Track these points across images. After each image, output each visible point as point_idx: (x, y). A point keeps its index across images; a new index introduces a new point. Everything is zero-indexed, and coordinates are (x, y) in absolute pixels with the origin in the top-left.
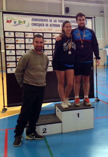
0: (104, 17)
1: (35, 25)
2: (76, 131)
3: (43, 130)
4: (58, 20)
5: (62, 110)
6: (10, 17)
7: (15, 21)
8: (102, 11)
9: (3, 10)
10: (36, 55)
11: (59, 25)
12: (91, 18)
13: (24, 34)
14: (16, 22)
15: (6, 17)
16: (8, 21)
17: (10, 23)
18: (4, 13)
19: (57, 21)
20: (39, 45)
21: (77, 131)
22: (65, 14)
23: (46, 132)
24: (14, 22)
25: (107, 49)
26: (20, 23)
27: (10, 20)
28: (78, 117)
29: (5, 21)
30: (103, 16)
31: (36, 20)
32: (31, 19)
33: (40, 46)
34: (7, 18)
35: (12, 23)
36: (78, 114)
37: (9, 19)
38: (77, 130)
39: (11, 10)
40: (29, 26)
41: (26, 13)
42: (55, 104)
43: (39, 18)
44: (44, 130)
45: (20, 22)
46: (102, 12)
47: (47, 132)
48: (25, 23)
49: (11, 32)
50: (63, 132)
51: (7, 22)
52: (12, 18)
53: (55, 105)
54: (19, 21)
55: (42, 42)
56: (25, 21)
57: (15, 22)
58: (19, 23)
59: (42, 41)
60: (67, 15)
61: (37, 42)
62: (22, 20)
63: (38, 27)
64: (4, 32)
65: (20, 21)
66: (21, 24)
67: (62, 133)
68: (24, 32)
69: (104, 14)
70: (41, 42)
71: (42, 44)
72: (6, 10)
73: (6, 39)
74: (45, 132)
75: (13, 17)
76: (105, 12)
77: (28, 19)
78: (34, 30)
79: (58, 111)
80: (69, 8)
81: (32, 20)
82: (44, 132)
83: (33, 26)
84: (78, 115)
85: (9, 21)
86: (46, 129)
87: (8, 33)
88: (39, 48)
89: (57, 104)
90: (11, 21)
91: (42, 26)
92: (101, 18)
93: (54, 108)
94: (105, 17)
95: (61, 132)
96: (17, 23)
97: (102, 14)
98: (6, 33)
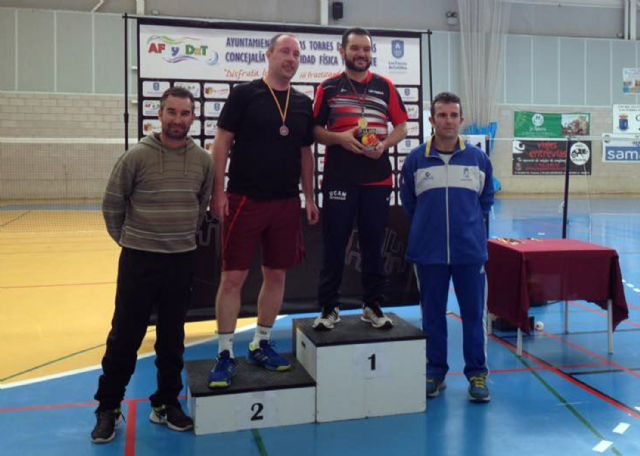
0: (459, 30)
1: (237, 57)
2: (362, 419)
3: (252, 409)
4: (311, 42)
5: (317, 341)
6: (160, 35)
7: (175, 46)
8: (452, 11)
9: (135, 13)
10: (163, 152)
11: (313, 56)
12: (418, 35)
13: (202, 87)
14: (178, 49)
15: (148, 34)
16: (153, 48)
17: (160, 52)
18: (141, 21)
19: (308, 45)
20: (178, 119)
21: (367, 418)
22: (329, 23)
23: (261, 418)
24: (173, 49)
25: (471, 136)
26: (192, 53)
27: (160, 45)
28: (373, 367)
29: (145, 47)
30: (455, 28)
31: (240, 43)
32: (225, 40)
33: (179, 125)
34: (151, 39)
35: (167, 53)
36: (373, 358)
37: (157, 43)
38: (369, 415)
39: (159, 15)
40: (219, 61)
41: (211, 21)
42: (294, 320)
43: (249, 37)
44: (257, 408)
45: (190, 50)
46: (453, 15)
47: (264, 418)
48: (204, 54)
49: (161, 80)
50: (319, 420)
51: (150, 51)
52: (165, 37)
53: (295, 322)
54: (187, 47)
55: (189, 112)
56: (204, 48)
57: (175, 51)
58: (187, 52)
59: (189, 109)
60: (336, 24)
61: (172, 111)
62: (197, 45)
63: (245, 64)
64: (141, 81)
65: (192, 47)
66: (193, 55)
67: (316, 422)
68: (202, 82)
69: (459, 20)
70: (185, 113)
71: (186, 119)
72: (146, 13)
73: (145, 102)
74: (260, 415)
75: (169, 36)
76: (461, 15)
77: (217, 41)
78: (232, 76)
79: (303, 345)
80: (345, 6)
81: (228, 44)
82: (255, 418)
83: (230, 63)
84: (370, 361)
85: (157, 47)
86: (261, 407)
87: (152, 83)
88: (176, 132)
89: (300, 320)
90: (162, 47)
91: (257, 61)
92: (449, 37)
93: (291, 335)
94: (462, 33)
95: (313, 420)
96: (182, 52)
97: (452, 21)
98: (145, 84)
